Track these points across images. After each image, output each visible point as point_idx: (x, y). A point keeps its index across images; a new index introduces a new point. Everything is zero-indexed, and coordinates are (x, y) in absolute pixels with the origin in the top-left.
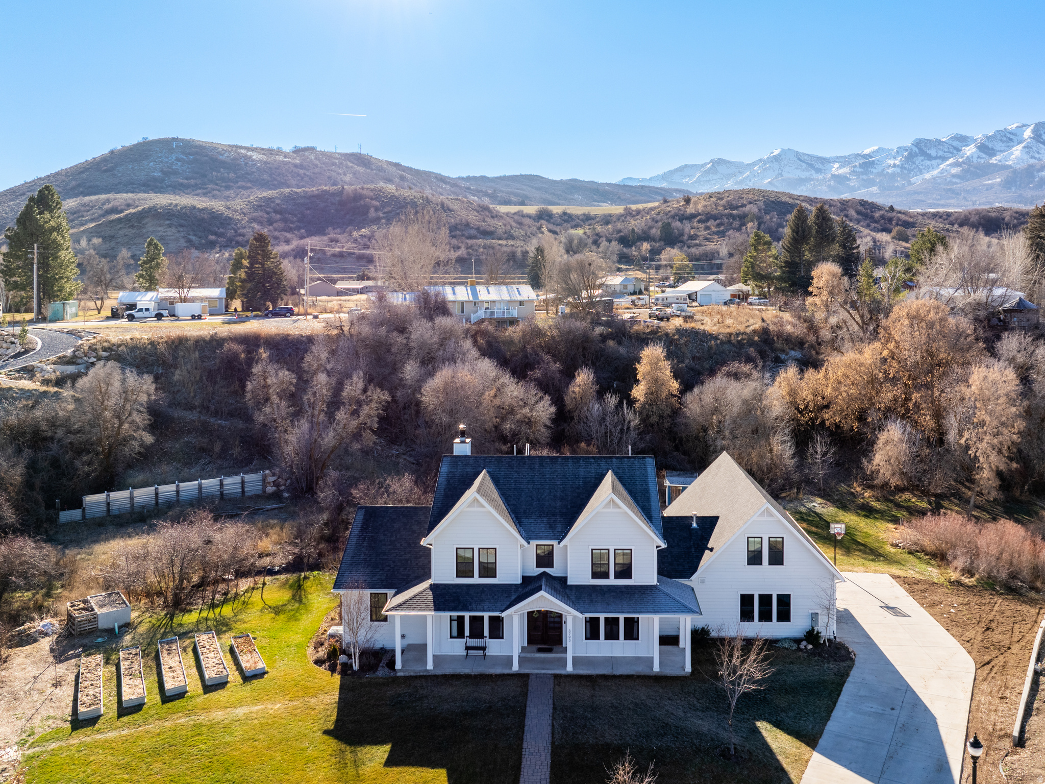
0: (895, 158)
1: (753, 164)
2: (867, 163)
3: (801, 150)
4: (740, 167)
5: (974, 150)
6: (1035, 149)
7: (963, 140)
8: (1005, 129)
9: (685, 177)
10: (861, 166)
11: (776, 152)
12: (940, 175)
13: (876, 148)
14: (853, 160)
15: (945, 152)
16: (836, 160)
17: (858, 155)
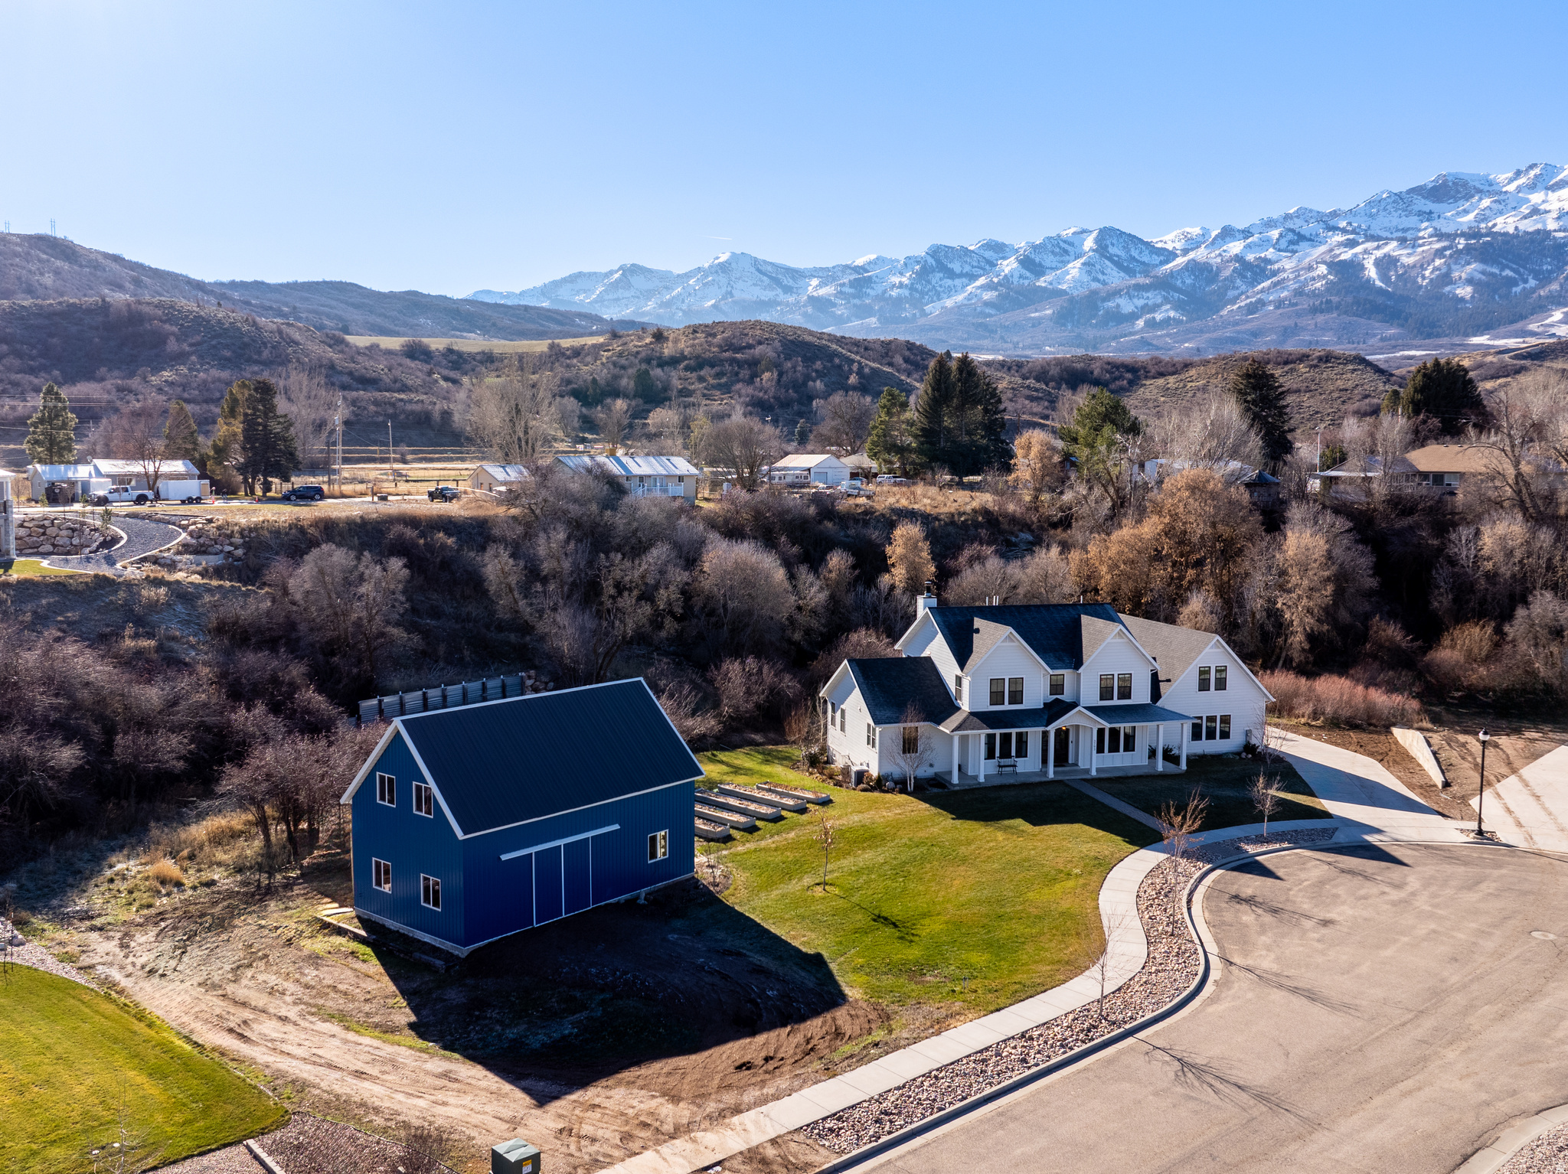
0: (901, 274)
1: (688, 276)
2: (860, 280)
3: (761, 256)
4: (667, 280)
5: (1015, 265)
6: (1098, 267)
7: (1000, 249)
8: (1059, 236)
9: (578, 293)
10: (852, 284)
11: (723, 258)
12: (966, 302)
13: (873, 257)
14: (840, 274)
15: (973, 267)
16: (814, 273)
17: (847, 267)
